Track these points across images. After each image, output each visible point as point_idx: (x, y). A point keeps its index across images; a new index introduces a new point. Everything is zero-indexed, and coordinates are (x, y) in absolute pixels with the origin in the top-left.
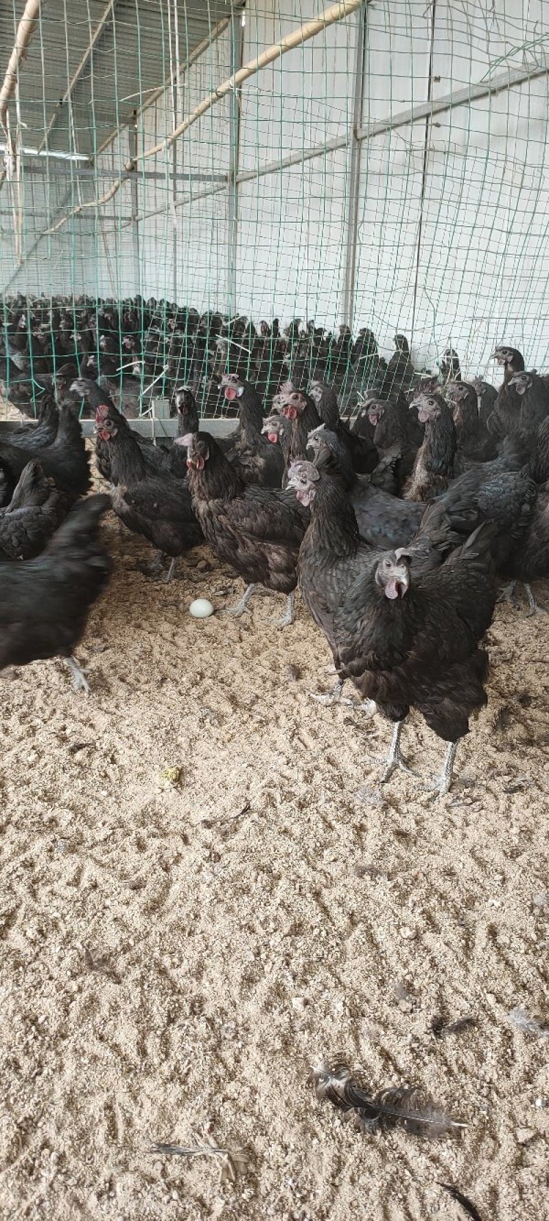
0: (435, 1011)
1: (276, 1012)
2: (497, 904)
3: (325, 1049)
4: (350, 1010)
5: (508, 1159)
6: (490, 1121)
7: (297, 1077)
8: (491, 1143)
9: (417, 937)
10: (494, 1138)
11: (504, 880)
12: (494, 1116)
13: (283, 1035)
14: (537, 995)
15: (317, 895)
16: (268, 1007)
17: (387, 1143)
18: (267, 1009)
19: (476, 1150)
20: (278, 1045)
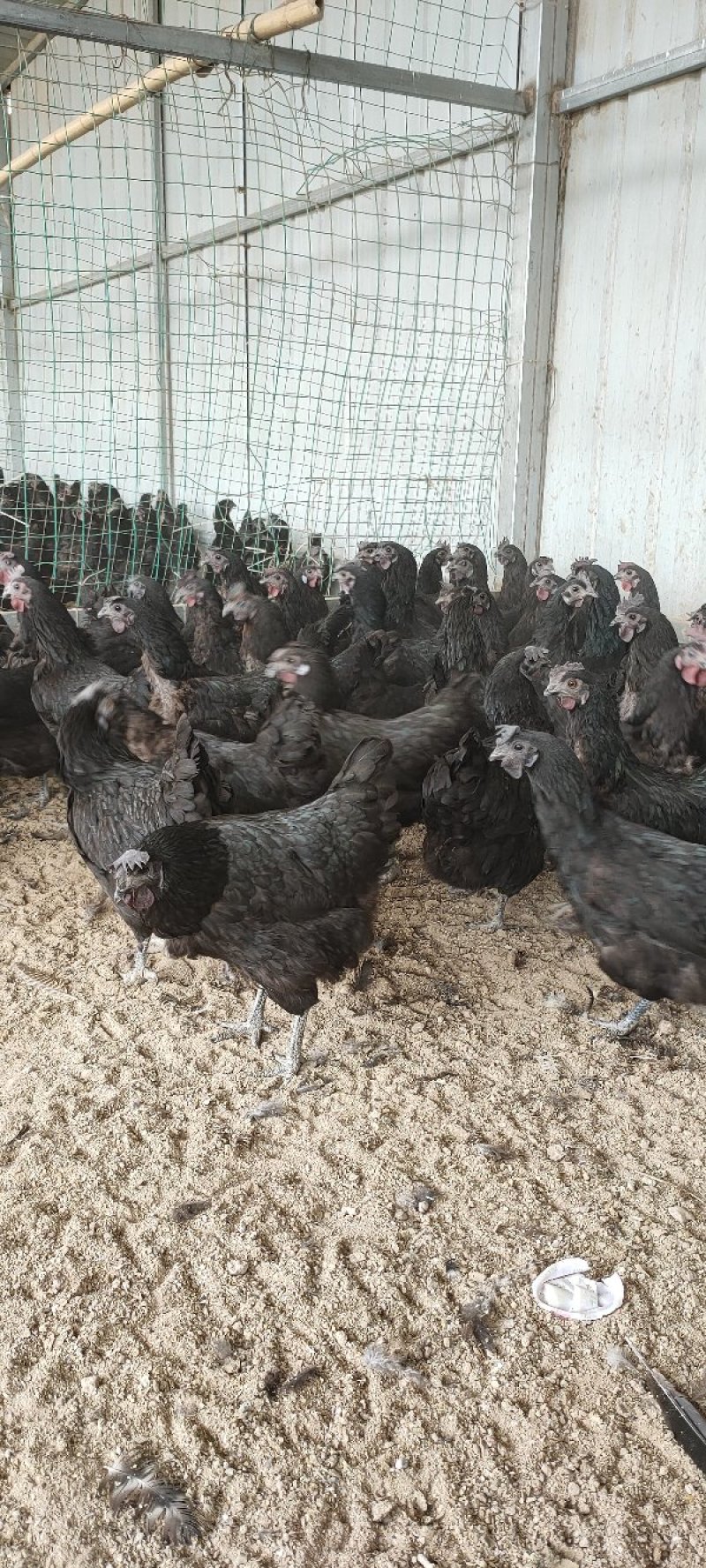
0: (269, 1366)
1: (58, 1402)
2: (352, 1212)
3: (124, 1440)
4: (159, 1383)
5: (360, 1546)
6: (340, 1498)
7: (85, 1485)
8: (337, 1526)
9: (250, 1271)
10: (344, 1520)
11: (361, 1180)
12: (344, 1492)
13: (68, 1431)
14: (398, 1323)
15: (119, 1235)
16: (46, 1396)
17: (205, 1553)
18: (46, 1399)
19: (320, 1540)
20: (60, 1445)
